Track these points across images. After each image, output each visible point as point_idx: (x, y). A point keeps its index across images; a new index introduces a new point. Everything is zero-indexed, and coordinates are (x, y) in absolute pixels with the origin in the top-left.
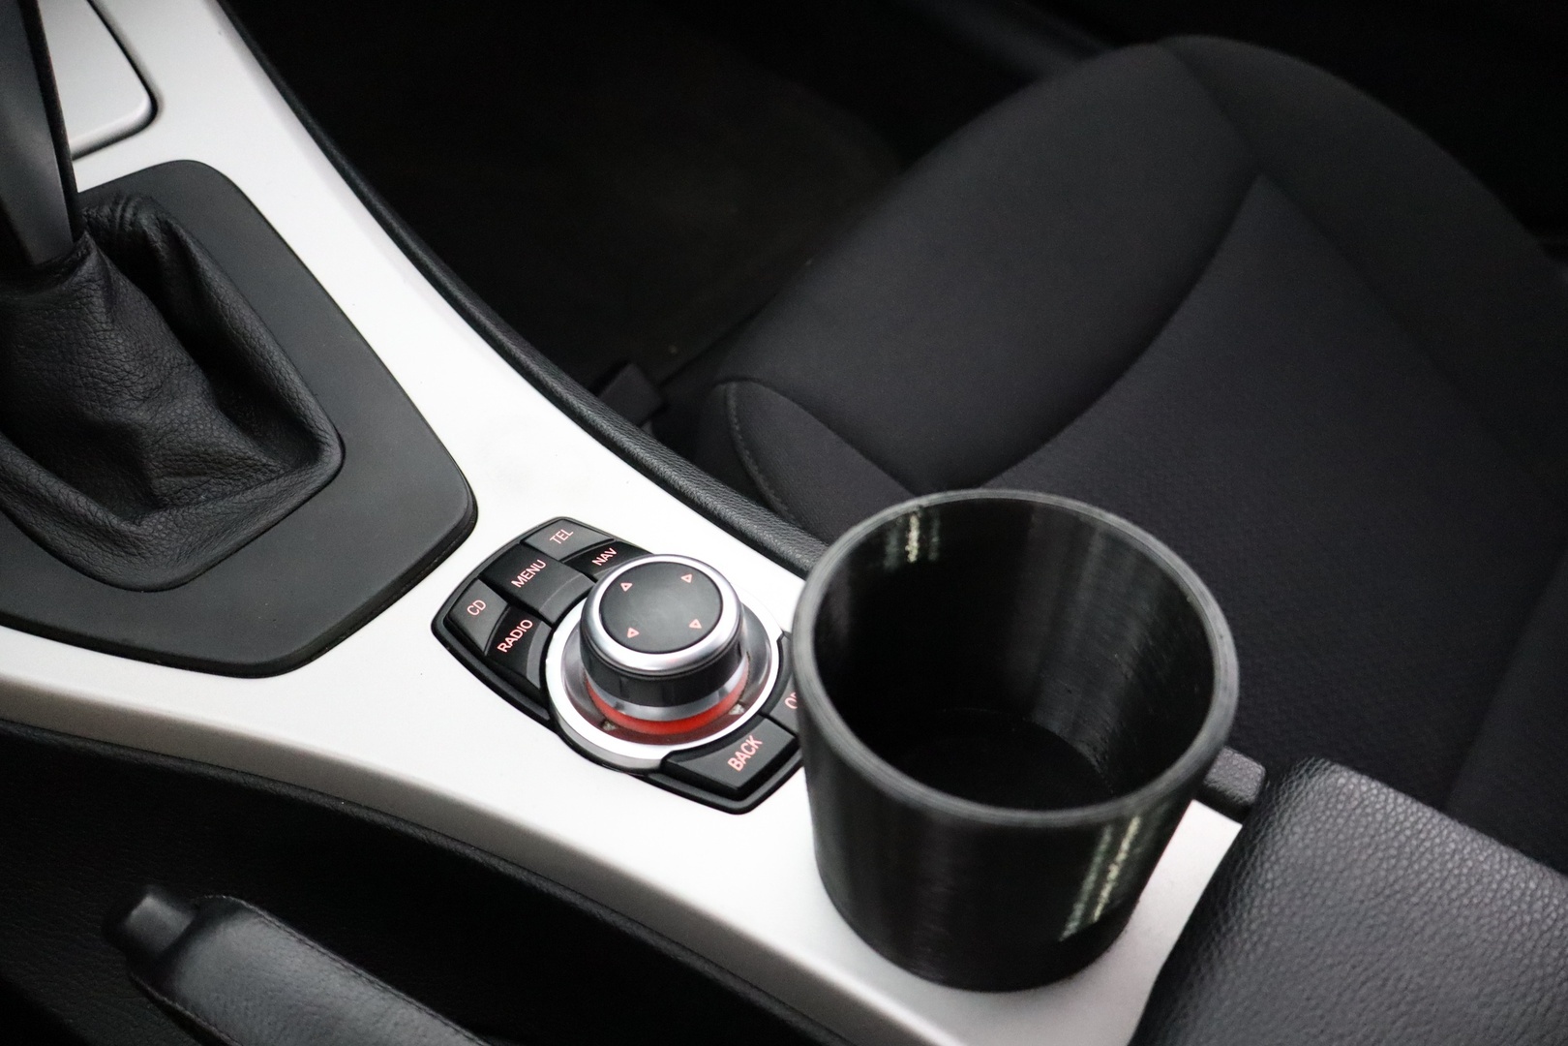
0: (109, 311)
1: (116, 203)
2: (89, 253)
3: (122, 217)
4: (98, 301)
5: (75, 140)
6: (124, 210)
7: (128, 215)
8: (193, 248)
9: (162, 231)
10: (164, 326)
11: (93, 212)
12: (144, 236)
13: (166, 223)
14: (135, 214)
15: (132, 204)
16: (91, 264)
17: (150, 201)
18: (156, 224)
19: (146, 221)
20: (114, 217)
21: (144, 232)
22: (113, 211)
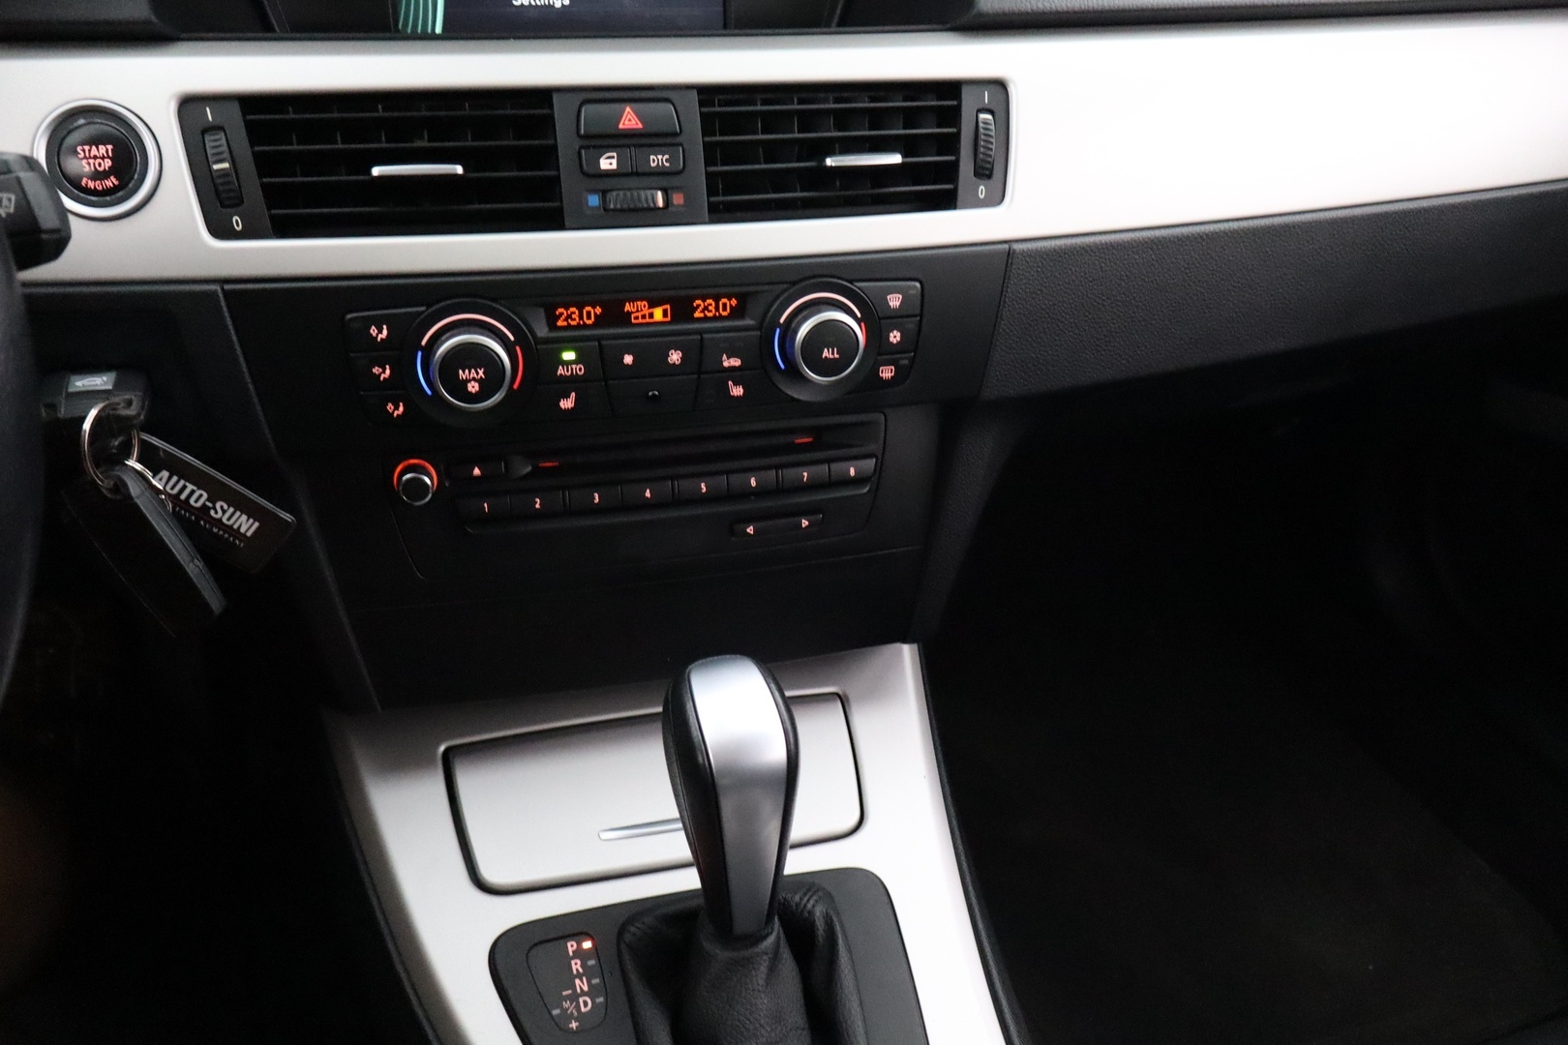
0: (768, 975)
1: (805, 894)
2: (771, 933)
3: (805, 905)
4: (763, 969)
5: (796, 833)
6: (808, 900)
7: (809, 906)
8: (840, 941)
9: (826, 923)
10: (800, 994)
11: (789, 896)
12: (813, 924)
13: (831, 919)
14: (814, 906)
15: (815, 898)
16: (771, 939)
17: (829, 897)
18: (824, 917)
19: (819, 911)
20: (800, 903)
21: (815, 921)
22: (801, 899)
